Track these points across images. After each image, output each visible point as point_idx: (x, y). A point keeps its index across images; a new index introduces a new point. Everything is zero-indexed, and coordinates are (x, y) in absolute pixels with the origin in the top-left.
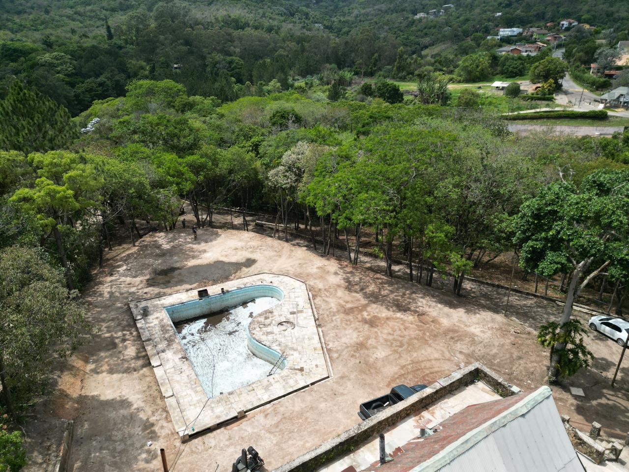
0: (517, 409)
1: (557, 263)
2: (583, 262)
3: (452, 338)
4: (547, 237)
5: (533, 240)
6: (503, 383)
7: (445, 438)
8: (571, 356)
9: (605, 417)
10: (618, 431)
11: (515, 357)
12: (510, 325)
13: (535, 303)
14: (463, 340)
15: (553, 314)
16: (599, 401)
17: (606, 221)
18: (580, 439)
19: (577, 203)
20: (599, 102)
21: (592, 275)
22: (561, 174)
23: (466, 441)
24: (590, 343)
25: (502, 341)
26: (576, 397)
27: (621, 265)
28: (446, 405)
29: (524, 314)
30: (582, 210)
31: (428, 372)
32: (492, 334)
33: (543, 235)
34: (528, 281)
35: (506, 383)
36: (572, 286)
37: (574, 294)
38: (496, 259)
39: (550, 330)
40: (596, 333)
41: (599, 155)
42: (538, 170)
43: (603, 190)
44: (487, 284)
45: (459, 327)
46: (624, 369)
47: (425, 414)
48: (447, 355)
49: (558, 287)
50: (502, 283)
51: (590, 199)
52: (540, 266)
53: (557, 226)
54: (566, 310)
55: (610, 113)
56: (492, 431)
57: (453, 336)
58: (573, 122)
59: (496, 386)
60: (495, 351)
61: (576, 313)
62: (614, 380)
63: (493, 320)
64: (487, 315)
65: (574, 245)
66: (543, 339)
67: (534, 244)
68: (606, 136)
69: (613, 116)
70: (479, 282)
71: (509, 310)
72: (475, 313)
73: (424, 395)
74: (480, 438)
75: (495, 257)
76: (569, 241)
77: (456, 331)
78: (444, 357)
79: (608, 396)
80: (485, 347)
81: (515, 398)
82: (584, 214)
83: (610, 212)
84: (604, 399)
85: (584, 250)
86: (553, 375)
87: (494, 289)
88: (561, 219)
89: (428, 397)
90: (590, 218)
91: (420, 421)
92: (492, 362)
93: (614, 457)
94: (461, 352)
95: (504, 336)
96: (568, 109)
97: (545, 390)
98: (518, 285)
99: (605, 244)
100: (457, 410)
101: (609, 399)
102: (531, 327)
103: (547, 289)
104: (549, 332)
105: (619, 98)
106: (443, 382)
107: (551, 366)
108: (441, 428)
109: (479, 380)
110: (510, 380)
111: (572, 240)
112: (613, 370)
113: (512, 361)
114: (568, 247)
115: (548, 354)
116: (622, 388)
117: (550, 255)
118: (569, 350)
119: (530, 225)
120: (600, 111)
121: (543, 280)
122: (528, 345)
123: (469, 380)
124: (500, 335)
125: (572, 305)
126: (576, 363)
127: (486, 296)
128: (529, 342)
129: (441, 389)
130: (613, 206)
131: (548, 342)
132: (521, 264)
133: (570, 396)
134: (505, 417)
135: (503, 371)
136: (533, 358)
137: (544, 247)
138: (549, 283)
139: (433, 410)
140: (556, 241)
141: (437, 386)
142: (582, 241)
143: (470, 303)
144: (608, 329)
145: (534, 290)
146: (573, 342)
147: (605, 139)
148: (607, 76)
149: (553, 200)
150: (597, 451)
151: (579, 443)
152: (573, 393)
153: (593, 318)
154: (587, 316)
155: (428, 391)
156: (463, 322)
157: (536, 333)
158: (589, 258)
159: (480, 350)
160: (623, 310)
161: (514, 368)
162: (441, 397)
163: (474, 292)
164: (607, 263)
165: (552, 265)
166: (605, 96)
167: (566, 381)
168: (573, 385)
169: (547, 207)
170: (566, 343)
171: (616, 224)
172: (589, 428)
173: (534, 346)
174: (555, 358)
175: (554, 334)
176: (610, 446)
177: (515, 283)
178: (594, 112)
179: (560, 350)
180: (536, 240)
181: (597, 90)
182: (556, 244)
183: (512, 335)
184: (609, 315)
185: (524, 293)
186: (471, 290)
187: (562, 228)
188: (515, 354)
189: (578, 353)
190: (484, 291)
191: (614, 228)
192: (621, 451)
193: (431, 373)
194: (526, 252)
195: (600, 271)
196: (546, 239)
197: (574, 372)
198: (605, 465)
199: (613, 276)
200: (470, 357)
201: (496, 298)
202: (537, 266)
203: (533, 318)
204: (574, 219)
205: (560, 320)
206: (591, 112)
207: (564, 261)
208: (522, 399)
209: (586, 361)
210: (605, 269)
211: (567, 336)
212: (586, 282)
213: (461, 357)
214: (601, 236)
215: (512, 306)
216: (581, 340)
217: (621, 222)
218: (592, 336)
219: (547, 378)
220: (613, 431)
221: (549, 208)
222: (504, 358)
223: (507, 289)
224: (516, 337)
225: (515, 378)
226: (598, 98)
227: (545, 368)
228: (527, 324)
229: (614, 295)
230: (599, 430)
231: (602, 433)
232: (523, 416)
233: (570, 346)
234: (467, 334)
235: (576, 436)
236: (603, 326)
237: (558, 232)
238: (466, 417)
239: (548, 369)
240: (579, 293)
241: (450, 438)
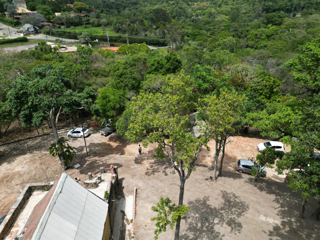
0: (57, 192)
1: (40, 117)
2: (51, 111)
3: (8, 181)
4: (29, 106)
5: (23, 111)
6: (45, 185)
7: (30, 232)
8: (68, 153)
9: (91, 168)
10: (97, 170)
11: (45, 169)
12: (34, 156)
13: (41, 139)
14: (14, 178)
15: (51, 140)
16: (86, 164)
17: (51, 89)
18: (87, 184)
19: (34, 85)
20: (20, 32)
21: (58, 115)
22: (19, 73)
23: (42, 224)
24: (71, 143)
25: (35, 166)
26: (78, 168)
27: (66, 106)
28: (23, 216)
29: (39, 147)
30: (38, 88)
31: (3, 208)
32: (28, 166)
33: (26, 106)
34: (32, 131)
35: (47, 184)
36: (53, 124)
37: (55, 127)
38: (10, 128)
39: (53, 148)
40: (72, 138)
41: (33, 59)
42: (6, 74)
43: (42, 76)
44: (12, 143)
45: (8, 173)
46: (88, 146)
47: (14, 230)
48: (9, 191)
49: (47, 127)
50: (20, 138)
51: (38, 82)
52: (33, 122)
53: (30, 99)
54: (55, 136)
55: (28, 38)
56: (51, 210)
57: (7, 180)
58: (11, 45)
59: (43, 188)
60: (34, 173)
61: (61, 134)
62: (87, 153)
63: (25, 159)
64: (20, 158)
65: (43, 106)
66: (53, 153)
67: (24, 112)
68: (32, 49)
69: (30, 39)
70: (6, 144)
71: (30, 149)
72: (14, 161)
73: (7, 221)
74: (47, 217)
75: (8, 127)
76: (40, 104)
77: (8, 176)
78: (8, 193)
79: (88, 160)
80: (28, 174)
81: (53, 187)
82: (40, 90)
83: (50, 85)
84: (87, 162)
85: (48, 106)
86: (65, 166)
87: (17, 143)
88: (30, 95)
89: (10, 220)
90: (43, 90)
91: (12, 235)
92: (35, 179)
93: (100, 181)
94: (16, 185)
95: (34, 163)
96: (5, 38)
97: (64, 175)
98: (28, 135)
99: (56, 100)
100: (30, 213)
101: (89, 161)
102: (45, 151)
103: (43, 130)
104: (54, 149)
105: (28, 29)
106: (15, 206)
107: (62, 163)
108: (26, 229)
109: (33, 192)
110: (49, 181)
111: (41, 103)
112: (85, 149)
113: (45, 172)
114: (41, 108)
115: (58, 158)
116: (91, 154)
117: (35, 114)
118: (65, 152)
119: (17, 104)
120: (23, 37)
121: (39, 127)
122: (48, 160)
123: (28, 195)
124: (32, 164)
125: (57, 132)
126: (71, 155)
127: (15, 149)
128: (48, 158)
129: (15, 211)
130: (50, 82)
131: (55, 153)
132: (23, 125)
133: (76, 170)
134: (53, 199)
135: (43, 179)
136: (53, 164)
137: (30, 112)
138: (43, 127)
139: (17, 223)
140: (34, 107)
141: (12, 211)
142: (46, 102)
143: (8, 157)
144: (75, 134)
145: (37, 134)
146: (65, 147)
147: (32, 51)
148: (16, 18)
149: (21, 87)
150: (94, 183)
151: (87, 185)
152: (76, 167)
153: (68, 133)
154: (65, 133)
155: (8, 217)
156: (9, 169)
157: (48, 152)
158: (52, 108)
159: (26, 177)
160: (77, 123)
161: (47, 175)
162: (18, 214)
163: (7, 151)
164: (61, 107)
165: (38, 119)
166: (21, 29)
167: (71, 165)
168: (74, 164)
169: (20, 91)
170: (63, 149)
171: (55, 89)
172: (88, 177)
173: (51, 159)
174: (62, 158)
175: (56, 149)
176: (97, 178)
177: (27, 135)
178: (20, 38)
179: (62, 154)
180: (24, 110)
181: (16, 26)
182: (35, 108)
183: (38, 160)
184: (73, 128)
185: (34, 137)
186: (5, 150)
187: (33, 100)
188: (44, 168)
189: (69, 150)
190: (12, 147)
191: (56, 91)
192: (101, 177)
193: (5, 207)
194: (23, 118)
195: (60, 112)
196: (28, 107)
197: (72, 159)
198: (99, 186)
199: (66, 112)
200: (22, 184)
201: (21, 147)
202: (31, 122)
203: (44, 147)
204: (36, 93)
205: (56, 141)
206: (18, 38)
207: (43, 114)
208: (56, 185)
209: (74, 152)
210: (62, 110)
211: (62, 146)
212: (57, 119)
213: (18, 187)
214: (52, 97)
215: (31, 147)
216: (68, 145)
217: (57, 87)
218: (71, 140)
219: (63, 169)
220: (96, 172)
221: (22, 92)
222: (40, 173)
223: (24, 140)
224: (41, 160)
225: (50, 178)
226: (18, 30)
227: (60, 165)
228: (43, 151)
229: (71, 119)
230: (91, 175)
231: (93, 175)
232: (61, 192)
233: (65, 150)
234: (14, 174)
235: (85, 183)
236: (73, 134)
237: (33, 102)
238: (36, 213)
239: (62, 165)
240: (57, 125)
241: (33, 230)
